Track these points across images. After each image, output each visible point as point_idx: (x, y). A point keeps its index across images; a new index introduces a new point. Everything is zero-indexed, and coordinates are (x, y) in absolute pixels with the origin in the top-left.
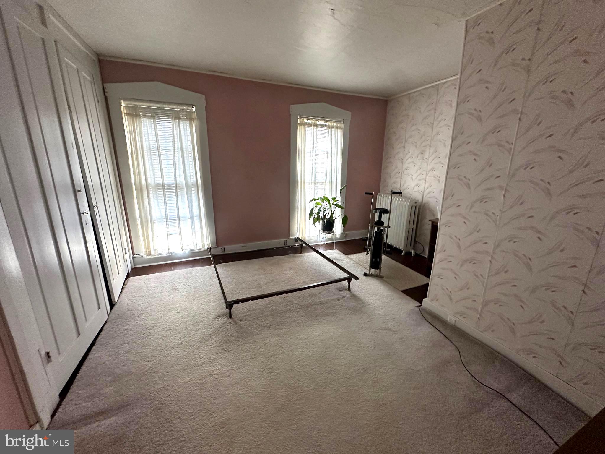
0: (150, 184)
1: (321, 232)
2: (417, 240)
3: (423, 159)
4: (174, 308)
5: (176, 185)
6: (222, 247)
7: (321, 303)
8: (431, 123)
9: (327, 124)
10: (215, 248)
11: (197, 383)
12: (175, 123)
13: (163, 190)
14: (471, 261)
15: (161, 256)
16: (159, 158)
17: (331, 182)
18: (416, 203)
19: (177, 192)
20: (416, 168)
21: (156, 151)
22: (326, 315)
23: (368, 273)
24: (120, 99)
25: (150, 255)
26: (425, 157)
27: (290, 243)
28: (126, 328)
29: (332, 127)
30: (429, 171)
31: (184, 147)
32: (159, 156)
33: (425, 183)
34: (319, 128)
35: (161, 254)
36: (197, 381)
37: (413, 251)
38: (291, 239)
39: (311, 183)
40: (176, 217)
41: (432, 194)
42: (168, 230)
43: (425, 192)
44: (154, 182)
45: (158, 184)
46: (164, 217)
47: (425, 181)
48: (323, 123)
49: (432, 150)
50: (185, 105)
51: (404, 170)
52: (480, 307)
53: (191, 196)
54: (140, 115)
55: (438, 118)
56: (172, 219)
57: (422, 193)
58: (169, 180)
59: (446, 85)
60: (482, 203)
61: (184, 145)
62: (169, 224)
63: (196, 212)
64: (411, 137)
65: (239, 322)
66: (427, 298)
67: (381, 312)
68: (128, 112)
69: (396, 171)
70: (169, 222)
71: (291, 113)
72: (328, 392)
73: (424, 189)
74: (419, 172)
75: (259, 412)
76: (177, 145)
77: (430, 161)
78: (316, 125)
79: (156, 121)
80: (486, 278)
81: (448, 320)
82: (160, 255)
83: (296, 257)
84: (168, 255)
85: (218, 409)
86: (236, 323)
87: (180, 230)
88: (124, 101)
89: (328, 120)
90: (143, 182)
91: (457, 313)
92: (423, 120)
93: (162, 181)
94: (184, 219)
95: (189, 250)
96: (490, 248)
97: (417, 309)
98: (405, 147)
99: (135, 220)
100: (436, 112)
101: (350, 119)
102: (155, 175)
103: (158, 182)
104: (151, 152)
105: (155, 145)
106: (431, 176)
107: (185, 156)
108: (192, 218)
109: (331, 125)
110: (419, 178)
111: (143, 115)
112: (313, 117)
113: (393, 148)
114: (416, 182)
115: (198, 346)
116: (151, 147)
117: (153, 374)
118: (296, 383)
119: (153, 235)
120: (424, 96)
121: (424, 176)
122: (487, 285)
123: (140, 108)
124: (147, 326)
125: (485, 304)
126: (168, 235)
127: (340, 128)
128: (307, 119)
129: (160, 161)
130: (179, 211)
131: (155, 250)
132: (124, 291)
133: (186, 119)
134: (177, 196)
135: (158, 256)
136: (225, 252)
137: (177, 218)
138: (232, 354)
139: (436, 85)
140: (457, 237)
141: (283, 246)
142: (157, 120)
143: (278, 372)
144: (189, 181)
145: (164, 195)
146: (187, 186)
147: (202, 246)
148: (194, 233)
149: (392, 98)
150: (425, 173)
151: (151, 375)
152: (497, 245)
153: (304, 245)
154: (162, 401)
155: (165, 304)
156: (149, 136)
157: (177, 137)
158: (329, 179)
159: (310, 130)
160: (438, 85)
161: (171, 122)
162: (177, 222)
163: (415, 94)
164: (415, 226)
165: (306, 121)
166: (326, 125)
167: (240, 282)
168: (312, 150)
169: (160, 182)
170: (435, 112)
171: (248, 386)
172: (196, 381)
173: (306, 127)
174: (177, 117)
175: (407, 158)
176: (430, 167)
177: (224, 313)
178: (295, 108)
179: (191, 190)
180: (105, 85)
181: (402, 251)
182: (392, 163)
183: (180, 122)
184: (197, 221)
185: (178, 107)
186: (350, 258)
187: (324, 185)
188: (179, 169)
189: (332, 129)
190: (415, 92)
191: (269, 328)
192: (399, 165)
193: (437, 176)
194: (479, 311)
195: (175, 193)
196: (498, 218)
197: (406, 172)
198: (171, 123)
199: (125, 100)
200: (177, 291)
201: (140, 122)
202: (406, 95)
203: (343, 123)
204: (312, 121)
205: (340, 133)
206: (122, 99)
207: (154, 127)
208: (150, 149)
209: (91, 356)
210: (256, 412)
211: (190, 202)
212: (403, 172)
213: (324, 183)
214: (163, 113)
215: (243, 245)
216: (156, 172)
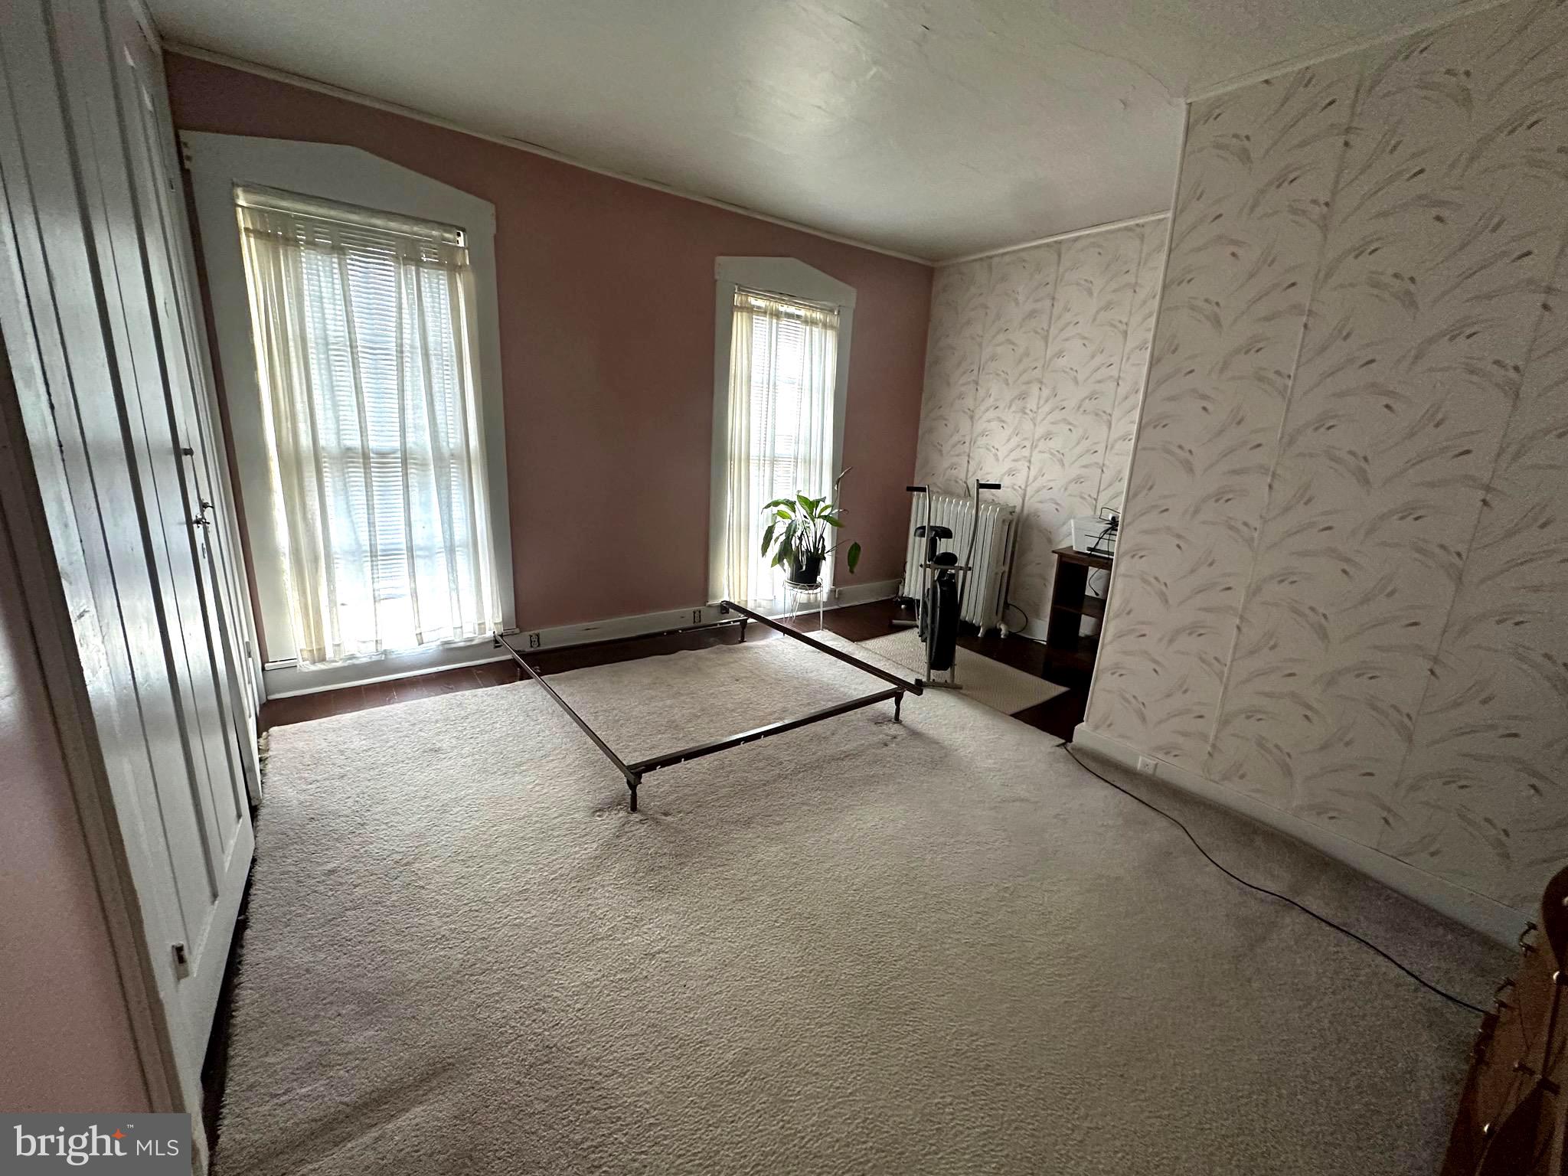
0: (323, 448)
1: (788, 587)
2: (1009, 601)
3: (1025, 413)
4: (457, 801)
5: (405, 451)
6: (531, 633)
7: (847, 756)
8: (1043, 329)
9: (802, 312)
10: (513, 634)
11: (621, 979)
12: (406, 275)
13: (365, 468)
14: (1194, 630)
15: (356, 662)
16: (355, 373)
17: (808, 462)
18: (1011, 513)
19: (405, 475)
20: (1008, 431)
21: (346, 351)
22: (870, 781)
23: (924, 679)
24: (234, 185)
25: (323, 660)
26: (1029, 406)
27: (709, 618)
28: (330, 866)
29: (813, 322)
30: (1039, 440)
31: (431, 346)
32: (355, 365)
33: (1029, 468)
34: (784, 321)
35: (352, 657)
36: (619, 976)
37: (1003, 627)
38: (710, 606)
39: (762, 462)
40: (404, 546)
41: (1045, 494)
42: (376, 586)
43: (1028, 489)
44: (339, 443)
45: (349, 449)
46: (364, 548)
47: (1030, 461)
48: (791, 310)
49: (1046, 392)
50: (436, 225)
51: (978, 436)
52: (1214, 726)
53: (449, 488)
54: (297, 241)
55: (1059, 317)
56: (390, 553)
57: (1021, 492)
58: (383, 440)
59: (1079, 245)
60: (1221, 501)
61: (431, 339)
62: (380, 567)
63: (461, 532)
64: (993, 358)
65: (664, 817)
66: (1083, 723)
67: (990, 763)
68: (258, 227)
69: (956, 438)
70: (379, 563)
71: (717, 277)
72: (955, 950)
73: (1027, 482)
74: (1015, 440)
75: (817, 1021)
76: (411, 336)
77: (1039, 418)
78: (777, 315)
79: (349, 261)
80: (1228, 664)
81: (1139, 766)
82: (350, 659)
83: (735, 651)
84: (375, 658)
85: (710, 1033)
86: (658, 822)
87: (413, 585)
88: (245, 191)
89: (805, 305)
90: (305, 441)
91: (1159, 748)
92: (1024, 320)
93: (362, 441)
94: (427, 553)
95: (438, 643)
96: (1238, 598)
97: (1062, 751)
98: (980, 382)
99: (273, 555)
100: (1055, 304)
101: (853, 305)
102: (341, 423)
103: (349, 443)
104: (331, 353)
105: (342, 334)
106: (1044, 452)
107: (434, 371)
108: (451, 550)
109: (811, 315)
110: (1013, 456)
111: (307, 243)
112: (769, 291)
113: (948, 384)
114: (1007, 465)
115: (576, 890)
116: (331, 340)
117: (481, 978)
118: (872, 942)
119: (332, 602)
120: (1026, 265)
121: (1026, 452)
122: (1228, 678)
123: (297, 218)
124: (398, 857)
125: (1225, 722)
126: (375, 602)
127: (832, 327)
128: (757, 295)
129: (358, 381)
130: (410, 530)
131: (339, 645)
132: (269, 766)
133: (439, 265)
134: (406, 487)
135: (346, 664)
136: (539, 645)
137: (405, 552)
138: (682, 898)
139: (1056, 242)
140: (1160, 579)
141: (692, 625)
142: (352, 260)
143: (818, 923)
144: (445, 444)
145: (366, 483)
146: (440, 459)
147: (480, 629)
148: (454, 594)
149: (944, 264)
150: (1028, 444)
151: (477, 980)
152: (1255, 591)
153: (750, 620)
154: (542, 1040)
155: (423, 793)
156: (325, 305)
157: (412, 314)
158: (803, 450)
159: (762, 325)
160: (1060, 242)
161: (392, 268)
162: (405, 562)
163: (1007, 259)
164: (1007, 569)
165: (753, 301)
166: (798, 317)
167: (618, 721)
168: (766, 377)
169: (355, 442)
170: (1053, 305)
171: (761, 966)
172: (615, 976)
173: (754, 317)
174: (410, 255)
175: (983, 408)
176: (1040, 431)
177: (611, 800)
178: (727, 267)
179: (450, 472)
180: (182, 132)
181: (979, 628)
182: (946, 419)
183: (422, 274)
184: (463, 561)
185: (416, 229)
186: (866, 649)
187: (792, 470)
188: (415, 407)
189: (814, 329)
190: (1004, 254)
191: (748, 823)
192: (965, 424)
193: (1058, 451)
194: (1212, 738)
195: (401, 478)
196: (1256, 535)
197: (982, 441)
198: (392, 274)
199: (249, 188)
200: (444, 756)
201: (297, 262)
202: (981, 259)
203: (838, 314)
204: (768, 304)
205: (831, 339)
206: (238, 186)
207: (342, 280)
208: (327, 344)
209: (252, 954)
210: (808, 1021)
211: (446, 506)
212: (973, 441)
213: (792, 463)
214: (365, 242)
215: (586, 624)
216: (344, 413)
